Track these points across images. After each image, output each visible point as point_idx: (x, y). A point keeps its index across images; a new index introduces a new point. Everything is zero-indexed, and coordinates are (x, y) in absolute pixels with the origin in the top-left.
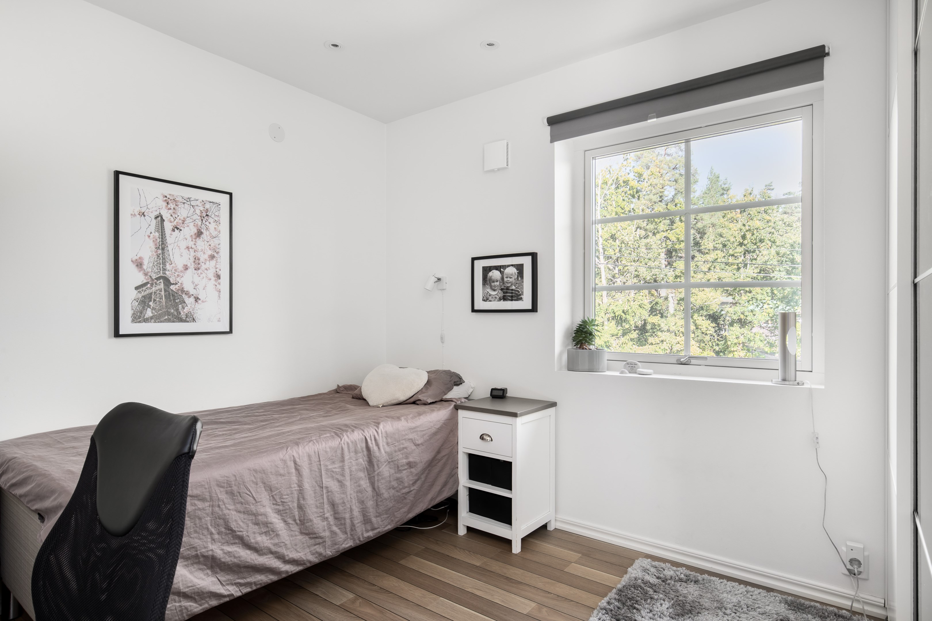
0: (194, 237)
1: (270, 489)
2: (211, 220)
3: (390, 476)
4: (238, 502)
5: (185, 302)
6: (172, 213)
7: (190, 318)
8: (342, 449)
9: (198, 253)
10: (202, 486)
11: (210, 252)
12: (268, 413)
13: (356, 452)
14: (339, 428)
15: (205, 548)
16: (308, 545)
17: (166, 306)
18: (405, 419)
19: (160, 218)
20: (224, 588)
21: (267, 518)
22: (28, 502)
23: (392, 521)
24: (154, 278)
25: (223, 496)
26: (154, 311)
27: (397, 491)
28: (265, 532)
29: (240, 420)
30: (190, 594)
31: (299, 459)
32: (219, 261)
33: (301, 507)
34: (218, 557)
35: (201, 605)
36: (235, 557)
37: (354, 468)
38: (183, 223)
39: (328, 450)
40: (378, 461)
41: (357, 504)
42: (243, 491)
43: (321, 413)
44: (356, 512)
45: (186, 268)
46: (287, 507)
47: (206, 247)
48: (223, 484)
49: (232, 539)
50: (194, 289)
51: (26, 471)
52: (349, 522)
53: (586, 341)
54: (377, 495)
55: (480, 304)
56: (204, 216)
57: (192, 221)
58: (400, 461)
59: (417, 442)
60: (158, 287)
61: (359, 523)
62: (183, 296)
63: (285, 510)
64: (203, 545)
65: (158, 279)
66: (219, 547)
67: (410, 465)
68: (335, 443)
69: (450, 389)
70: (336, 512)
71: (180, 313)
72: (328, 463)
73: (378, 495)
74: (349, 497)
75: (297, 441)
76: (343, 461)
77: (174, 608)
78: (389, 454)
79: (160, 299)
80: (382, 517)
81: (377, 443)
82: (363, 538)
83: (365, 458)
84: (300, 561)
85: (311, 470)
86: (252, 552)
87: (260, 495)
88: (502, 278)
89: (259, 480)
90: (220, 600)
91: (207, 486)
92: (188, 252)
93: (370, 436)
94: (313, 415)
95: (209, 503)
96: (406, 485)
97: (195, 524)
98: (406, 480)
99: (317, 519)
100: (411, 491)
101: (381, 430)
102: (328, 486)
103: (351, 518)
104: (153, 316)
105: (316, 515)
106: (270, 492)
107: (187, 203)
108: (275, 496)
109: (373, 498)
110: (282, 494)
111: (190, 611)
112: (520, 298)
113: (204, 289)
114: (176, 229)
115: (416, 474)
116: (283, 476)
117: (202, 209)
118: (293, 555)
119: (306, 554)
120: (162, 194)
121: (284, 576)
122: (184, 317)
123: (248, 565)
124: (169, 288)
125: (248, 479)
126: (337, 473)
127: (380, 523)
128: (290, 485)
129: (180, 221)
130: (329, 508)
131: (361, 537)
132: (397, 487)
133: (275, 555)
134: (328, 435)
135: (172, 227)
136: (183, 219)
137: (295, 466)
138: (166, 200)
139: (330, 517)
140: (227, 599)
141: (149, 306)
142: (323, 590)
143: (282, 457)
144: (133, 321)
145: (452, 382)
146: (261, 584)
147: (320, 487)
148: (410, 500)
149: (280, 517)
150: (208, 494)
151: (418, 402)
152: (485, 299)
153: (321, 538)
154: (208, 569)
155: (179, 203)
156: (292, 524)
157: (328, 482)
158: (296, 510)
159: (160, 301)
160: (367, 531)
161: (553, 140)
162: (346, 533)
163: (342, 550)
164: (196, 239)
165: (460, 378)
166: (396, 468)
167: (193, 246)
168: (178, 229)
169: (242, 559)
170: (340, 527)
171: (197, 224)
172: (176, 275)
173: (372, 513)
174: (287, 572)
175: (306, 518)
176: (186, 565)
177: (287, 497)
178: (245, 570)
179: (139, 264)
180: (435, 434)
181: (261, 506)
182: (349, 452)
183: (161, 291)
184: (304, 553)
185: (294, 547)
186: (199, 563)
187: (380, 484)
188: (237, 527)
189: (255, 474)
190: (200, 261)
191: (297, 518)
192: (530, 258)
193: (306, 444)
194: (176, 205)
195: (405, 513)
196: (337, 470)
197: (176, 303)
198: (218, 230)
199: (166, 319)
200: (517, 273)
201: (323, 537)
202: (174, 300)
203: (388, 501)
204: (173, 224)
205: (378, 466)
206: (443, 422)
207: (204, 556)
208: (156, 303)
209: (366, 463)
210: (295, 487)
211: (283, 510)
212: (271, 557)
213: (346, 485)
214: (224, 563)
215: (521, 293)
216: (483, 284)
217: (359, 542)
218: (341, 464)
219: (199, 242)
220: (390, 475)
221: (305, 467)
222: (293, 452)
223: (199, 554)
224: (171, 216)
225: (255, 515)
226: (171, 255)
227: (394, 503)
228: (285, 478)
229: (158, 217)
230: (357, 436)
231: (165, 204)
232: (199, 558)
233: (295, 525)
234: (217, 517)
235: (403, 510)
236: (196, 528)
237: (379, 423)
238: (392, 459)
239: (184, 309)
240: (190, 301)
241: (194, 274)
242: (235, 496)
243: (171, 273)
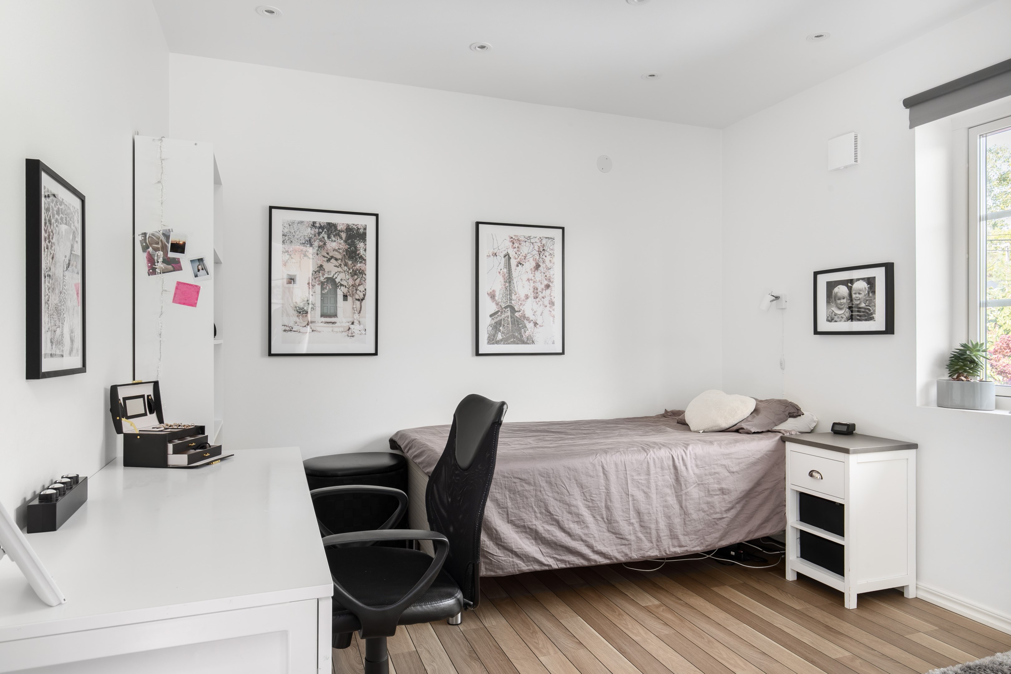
0: (533, 270)
1: (581, 486)
2: (547, 254)
3: (699, 499)
4: (555, 491)
5: (526, 327)
6: (516, 251)
7: (530, 341)
8: (648, 463)
9: (537, 284)
10: (528, 473)
11: (546, 282)
12: (593, 428)
13: (662, 468)
14: (647, 445)
15: (530, 522)
16: (615, 543)
17: (512, 331)
18: (718, 444)
19: (507, 256)
20: (545, 558)
21: (578, 510)
22: (424, 467)
23: (702, 543)
24: (503, 307)
25: (544, 484)
26: (503, 335)
27: (708, 515)
28: (577, 522)
29: (568, 431)
30: (519, 554)
31: (607, 465)
32: (553, 289)
33: (608, 508)
34: (540, 531)
35: (527, 566)
36: (553, 536)
37: (660, 483)
38: (525, 259)
39: (634, 462)
40: (686, 481)
41: (663, 518)
42: (559, 483)
43: (640, 433)
44: (662, 525)
45: (527, 297)
46: (595, 504)
47: (543, 278)
48: (543, 475)
49: (550, 520)
50: (533, 315)
51: (422, 447)
52: (655, 532)
53: (965, 371)
54: (684, 514)
55: (823, 326)
56: (542, 250)
57: (531, 256)
58: (711, 486)
59: (731, 469)
60: (506, 315)
61: (665, 536)
62: (525, 321)
63: (594, 507)
64: (529, 520)
65: (506, 307)
66: (541, 524)
67: (723, 491)
68: (641, 456)
69: (783, 420)
70: (642, 520)
71: (523, 336)
72: (634, 474)
73: (686, 514)
74: (655, 509)
75: (607, 449)
76: (648, 474)
77: (508, 561)
78: (699, 477)
79: (508, 324)
80: (690, 536)
81: (685, 463)
82: (670, 552)
83: (671, 476)
84: (607, 555)
85: (618, 478)
86: (566, 535)
87: (573, 490)
88: (850, 295)
89: (572, 477)
90: (541, 566)
91: (532, 474)
92: (528, 283)
93: (678, 455)
94: (631, 433)
95: (533, 487)
96: (718, 510)
97: (523, 501)
98: (718, 505)
99: (623, 522)
100: (723, 518)
101: (690, 451)
102: (634, 494)
103: (657, 530)
104: (503, 339)
105: (622, 518)
106: (581, 488)
107: (528, 241)
108: (585, 493)
109: (681, 515)
110: (591, 493)
111: (520, 568)
112: (870, 318)
113: (541, 315)
114: (519, 264)
115: (730, 502)
116: (592, 477)
117: (539, 244)
118: (600, 547)
119: (612, 550)
120: (509, 236)
121: (593, 563)
122: (525, 340)
123: (563, 545)
124: (514, 315)
125: (563, 475)
126: (643, 484)
127: (688, 542)
128: (598, 486)
129: (523, 257)
130: (635, 515)
131: (667, 550)
132: (707, 511)
133: (586, 544)
134: (635, 449)
135: (516, 263)
136: (524, 255)
137: (603, 471)
138: (512, 241)
139: (635, 523)
140: (547, 568)
141: (500, 331)
142: (633, 593)
143: (591, 461)
144: (488, 343)
145: (787, 413)
146: (573, 564)
147: (627, 494)
148: (722, 526)
149: (589, 512)
150: (532, 480)
151: (740, 431)
152: (830, 320)
153: (627, 540)
154: (532, 539)
155: (521, 242)
156: (600, 521)
157: (632, 490)
158: (604, 509)
159: (507, 326)
160: (674, 546)
161: (913, 125)
162: (652, 542)
163: (647, 557)
164: (534, 271)
165: (797, 409)
166: (707, 492)
167: (533, 278)
168: (521, 264)
169: (558, 539)
170: (645, 535)
171: (536, 259)
172: (519, 303)
173: (679, 530)
174: (595, 561)
175: (613, 519)
176: (517, 531)
177: (596, 496)
178: (560, 548)
179: (492, 296)
180: (754, 464)
181: (574, 498)
182: (655, 467)
183: (508, 318)
184: (611, 549)
185: (602, 541)
186: (526, 532)
187: (688, 504)
188: (555, 512)
189: (569, 471)
190: (538, 291)
191: (605, 516)
192: (883, 269)
193: (613, 453)
194: (519, 244)
195: (716, 538)
196: (643, 482)
197: (520, 327)
198: (553, 262)
199: (512, 341)
200: (867, 288)
201: (628, 539)
202: (518, 325)
203: (697, 523)
204: (517, 260)
205: (686, 486)
206: (765, 452)
207: (529, 528)
208: (504, 328)
209: (673, 480)
210: (603, 489)
211: (592, 507)
212: (582, 544)
213: (652, 498)
214: (544, 538)
215: (872, 311)
216: (827, 302)
217: (665, 554)
218: (647, 477)
219: (538, 274)
220: (699, 497)
221: (611, 473)
222: (601, 458)
223: (526, 525)
224: (516, 253)
225: (569, 505)
226: (516, 287)
227: (704, 526)
228: (594, 479)
229: (506, 255)
230: (664, 453)
231: (511, 244)
232: (526, 529)
233: (603, 523)
234: (539, 500)
235: (714, 535)
236: (524, 505)
237: (688, 445)
238: (702, 481)
239: (526, 333)
240: (530, 326)
241: (533, 302)
242: (553, 486)
243: (516, 302)
